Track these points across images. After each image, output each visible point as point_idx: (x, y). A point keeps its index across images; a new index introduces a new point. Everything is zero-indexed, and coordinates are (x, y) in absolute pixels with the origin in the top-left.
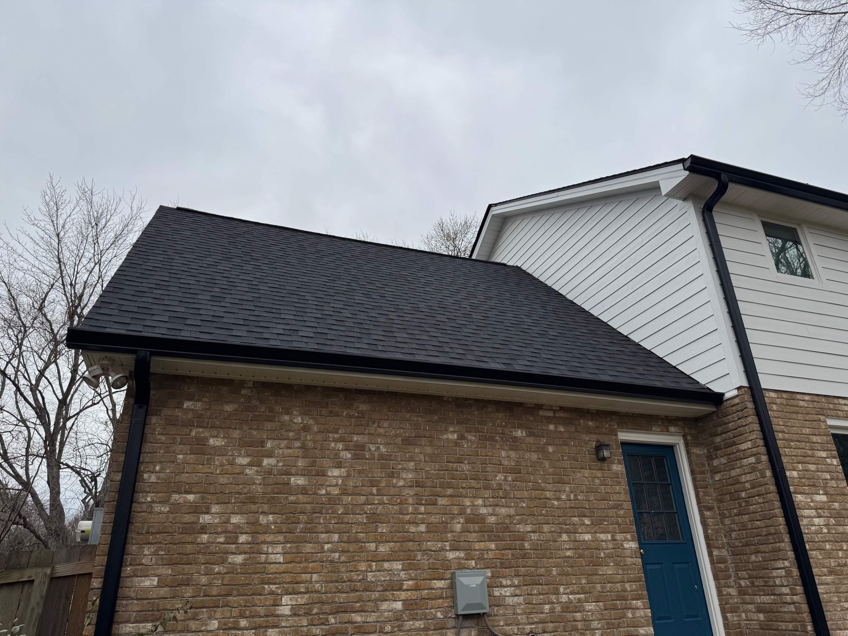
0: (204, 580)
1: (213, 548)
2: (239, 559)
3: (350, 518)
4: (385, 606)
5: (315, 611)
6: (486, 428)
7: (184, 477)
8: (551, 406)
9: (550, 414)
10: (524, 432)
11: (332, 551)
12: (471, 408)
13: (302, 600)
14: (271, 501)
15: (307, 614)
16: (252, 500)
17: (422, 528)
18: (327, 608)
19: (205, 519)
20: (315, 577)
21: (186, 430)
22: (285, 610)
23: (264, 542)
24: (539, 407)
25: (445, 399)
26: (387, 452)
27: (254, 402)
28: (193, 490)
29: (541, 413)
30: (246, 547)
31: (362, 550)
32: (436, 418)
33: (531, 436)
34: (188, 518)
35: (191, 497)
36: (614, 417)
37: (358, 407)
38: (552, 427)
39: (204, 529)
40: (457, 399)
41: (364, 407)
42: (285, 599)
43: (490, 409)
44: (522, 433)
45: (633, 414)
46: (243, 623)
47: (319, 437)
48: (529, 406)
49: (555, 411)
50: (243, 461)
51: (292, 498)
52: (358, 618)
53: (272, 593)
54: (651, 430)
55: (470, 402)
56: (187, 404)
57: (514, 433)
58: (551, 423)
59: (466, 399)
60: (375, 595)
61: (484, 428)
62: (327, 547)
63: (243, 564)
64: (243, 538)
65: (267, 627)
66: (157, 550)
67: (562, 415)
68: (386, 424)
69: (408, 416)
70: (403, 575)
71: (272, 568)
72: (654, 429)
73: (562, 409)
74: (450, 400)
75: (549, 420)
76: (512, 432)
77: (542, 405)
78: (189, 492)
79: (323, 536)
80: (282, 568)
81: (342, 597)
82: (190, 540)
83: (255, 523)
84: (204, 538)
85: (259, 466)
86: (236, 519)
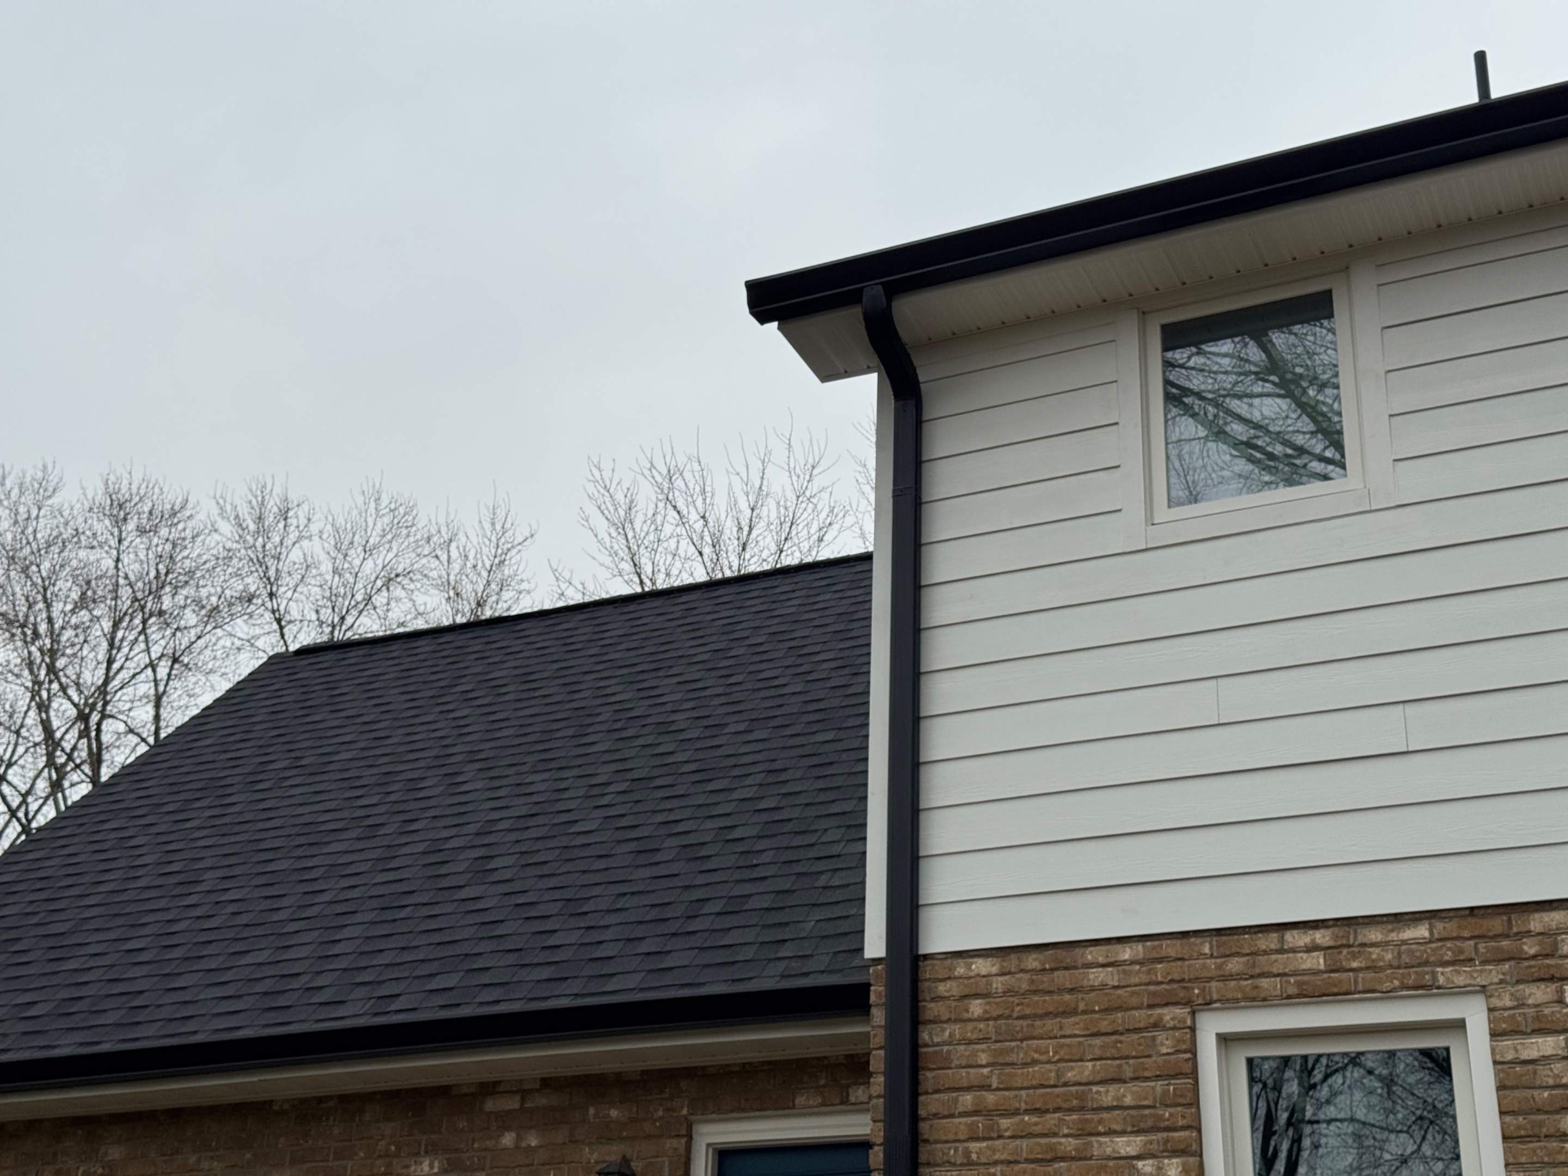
6: (350, 1164)
8: (521, 1081)
9: (513, 1103)
10: (436, 1164)
12: (328, 1119)
24: (489, 1089)
25: (276, 1108)
29: (490, 1105)
32: (248, 1156)
33: (452, 1171)
36: (684, 1084)
37: (106, 1154)
38: (508, 1139)
40: (303, 1101)
41: (115, 1153)
43: (367, 1117)
44: (431, 1166)
45: (744, 1064)
48: (465, 1090)
49: (525, 1094)
54: (794, 1107)
55: (331, 1104)
57: (413, 1168)
58: (508, 1128)
59: (321, 1100)
61: (345, 1168)
67: (541, 1101)
69: (192, 1160)
72: (800, 1100)
73: (547, 1083)
74: (286, 1106)
75: (505, 1121)
76: (407, 1167)
77: (496, 1083)
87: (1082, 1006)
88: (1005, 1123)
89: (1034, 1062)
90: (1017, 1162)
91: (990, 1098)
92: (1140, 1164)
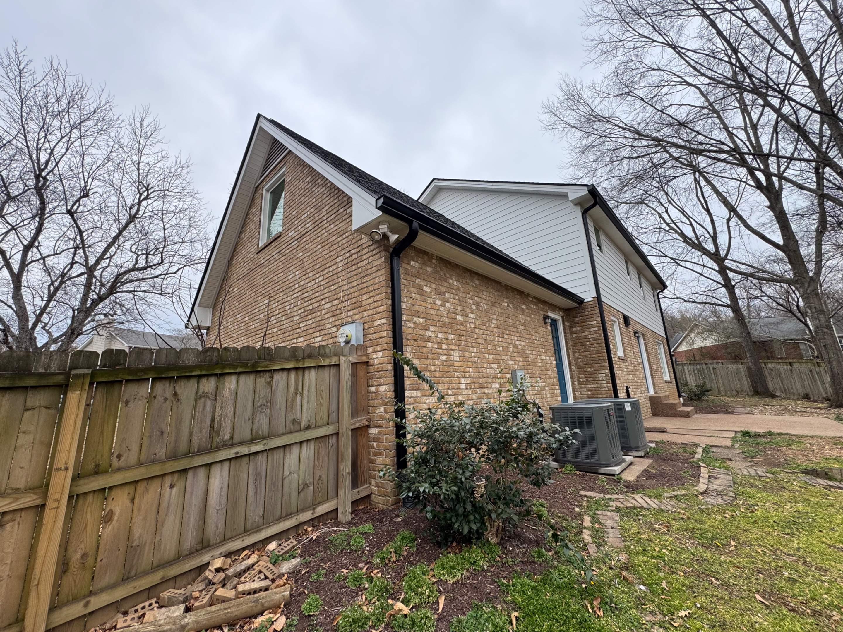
0: (433, 368)
1: (434, 351)
2: (444, 358)
3: (479, 341)
4: (494, 385)
5: (473, 387)
7: (416, 308)
8: (532, 295)
11: (475, 357)
13: (468, 381)
14: (451, 328)
15: (470, 388)
16: (444, 326)
17: (501, 349)
18: (476, 385)
19: (429, 334)
20: (471, 370)
21: (414, 279)
22: (463, 386)
23: (452, 350)
26: (487, 308)
27: (438, 269)
29: (529, 298)
30: (445, 352)
31: (484, 357)
32: (500, 294)
33: (527, 309)
34: (422, 332)
35: (421, 320)
36: (547, 304)
39: (429, 340)
42: (463, 380)
45: (551, 304)
46: (450, 392)
47: (464, 295)
48: (526, 294)
49: (532, 298)
50: (439, 302)
51: (459, 327)
52: (486, 391)
53: (457, 377)
54: (556, 313)
56: (412, 263)
57: (523, 306)
60: (490, 380)
61: (514, 302)
62: (473, 354)
63: (446, 361)
64: (444, 347)
65: (458, 394)
66: (412, 350)
67: (534, 300)
68: (485, 293)
70: (497, 371)
71: (456, 364)
72: (554, 310)
75: (531, 303)
77: (529, 294)
78: (420, 317)
79: (471, 348)
80: (460, 364)
81: (480, 381)
82: (424, 345)
83: (447, 339)
84: (429, 345)
85: (445, 307)
86: (440, 336)
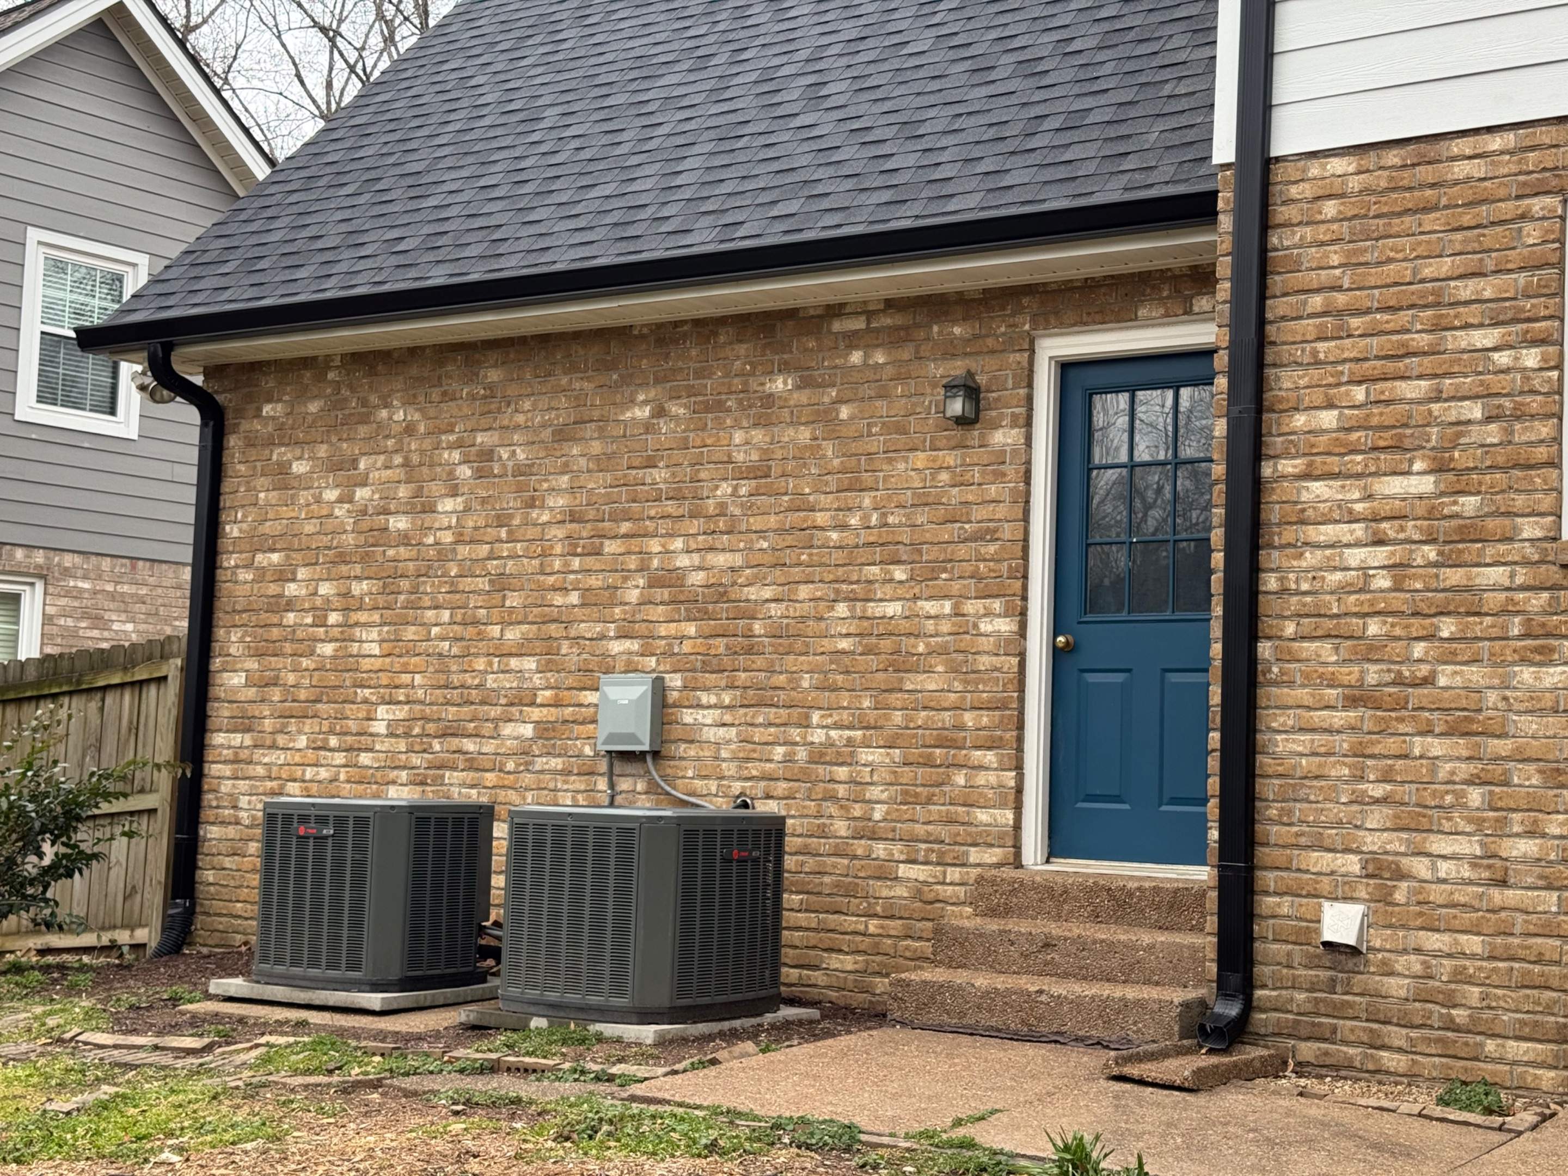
0: (291, 678)
1: (300, 634)
2: (327, 649)
3: (467, 584)
4: (508, 730)
5: (417, 731)
6: (709, 382)
7: (267, 528)
8: (865, 302)
9: (859, 324)
10: (790, 381)
11: (441, 638)
12: (684, 342)
13: (401, 712)
14: (366, 559)
15: (407, 735)
16: (342, 558)
17: (574, 598)
18: (431, 728)
19: (291, 589)
20: (418, 679)
21: (267, 452)
22: (380, 727)
23: (357, 624)
24: (835, 310)
25: (636, 332)
26: (527, 459)
27: (345, 392)
28: (278, 546)
29: (837, 326)
30: (336, 632)
31: (481, 636)
32: (615, 377)
33: (805, 388)
34: (273, 589)
35: (275, 557)
36: (1025, 301)
37: (486, 376)
38: (856, 357)
39: (290, 605)
40: (660, 326)
41: (494, 375)
42: (382, 711)
43: (722, 339)
44: (785, 383)
45: (1086, 279)
46: (333, 742)
47: (427, 444)
48: (812, 312)
49: (870, 315)
50: (331, 495)
51: (391, 553)
52: (470, 745)
53: (366, 701)
54: (1136, 319)
55: (685, 328)
56: (267, 409)
57: (768, 385)
58: (857, 347)
59: (676, 324)
60: (495, 712)
61: (706, 386)
62: (435, 630)
63: (334, 657)
64: (333, 618)
65: (360, 749)
66: (243, 636)
67: (887, 321)
68: (527, 405)
69: (564, 381)
70: (537, 680)
71: (366, 664)
72: (1142, 312)
73: (891, 304)
74: (645, 331)
75: (852, 340)
76: (763, 384)
77: (842, 305)
78: (273, 550)
79: (430, 614)
80: (378, 663)
81: (452, 712)
82: (275, 621)
83: (347, 595)
84: (291, 618)
85: (351, 501)
86: (325, 589)
87: (1444, 201)
88: (1355, 322)
89: (1390, 260)
90: (1366, 359)
91: (1341, 299)
92: (1496, 356)
